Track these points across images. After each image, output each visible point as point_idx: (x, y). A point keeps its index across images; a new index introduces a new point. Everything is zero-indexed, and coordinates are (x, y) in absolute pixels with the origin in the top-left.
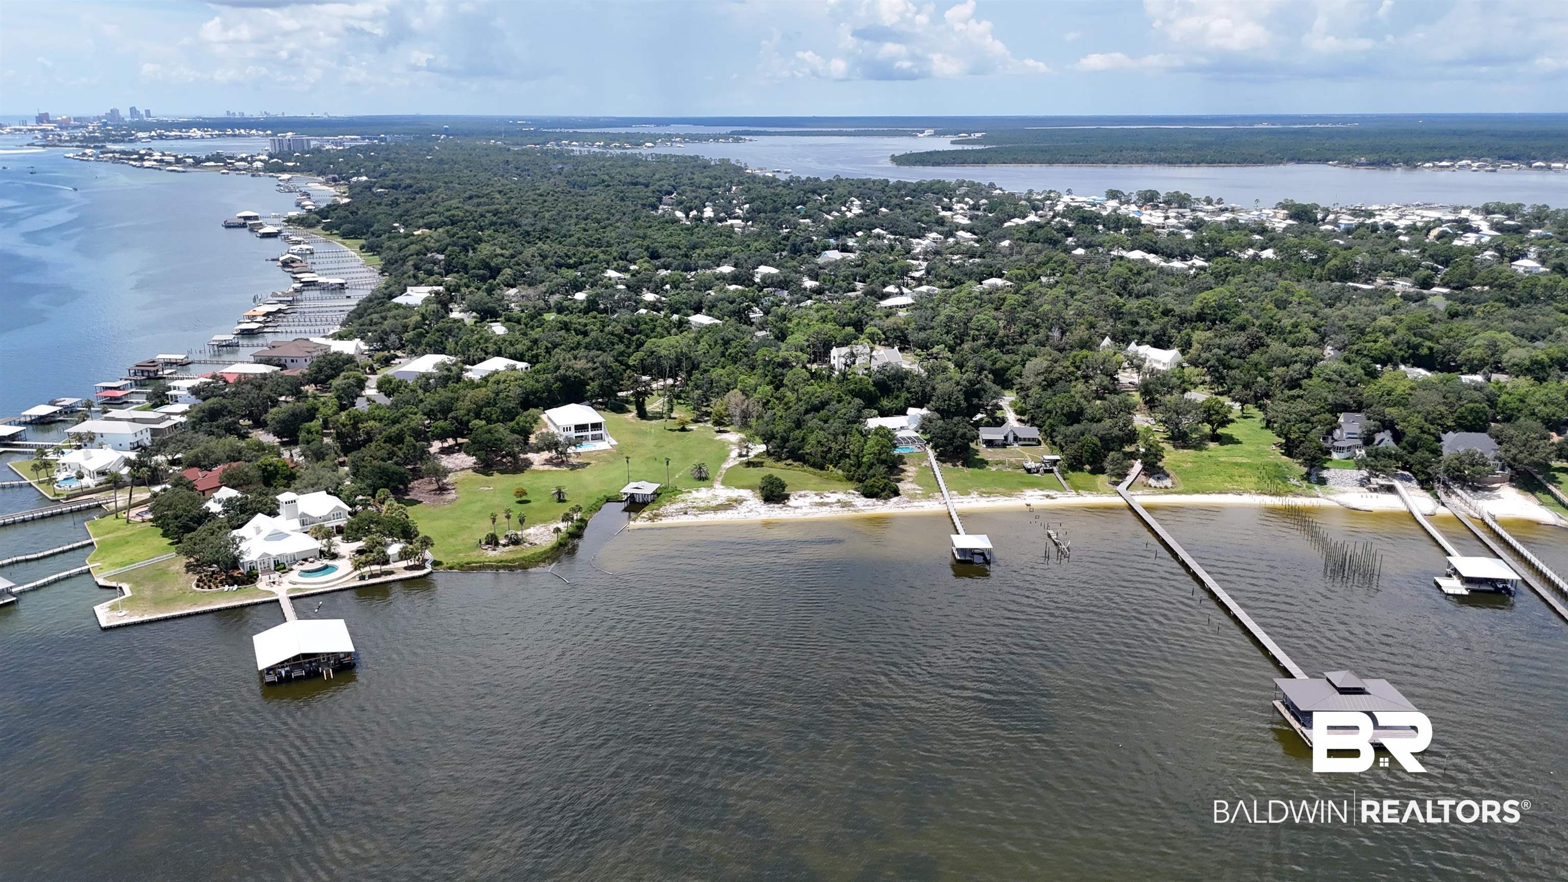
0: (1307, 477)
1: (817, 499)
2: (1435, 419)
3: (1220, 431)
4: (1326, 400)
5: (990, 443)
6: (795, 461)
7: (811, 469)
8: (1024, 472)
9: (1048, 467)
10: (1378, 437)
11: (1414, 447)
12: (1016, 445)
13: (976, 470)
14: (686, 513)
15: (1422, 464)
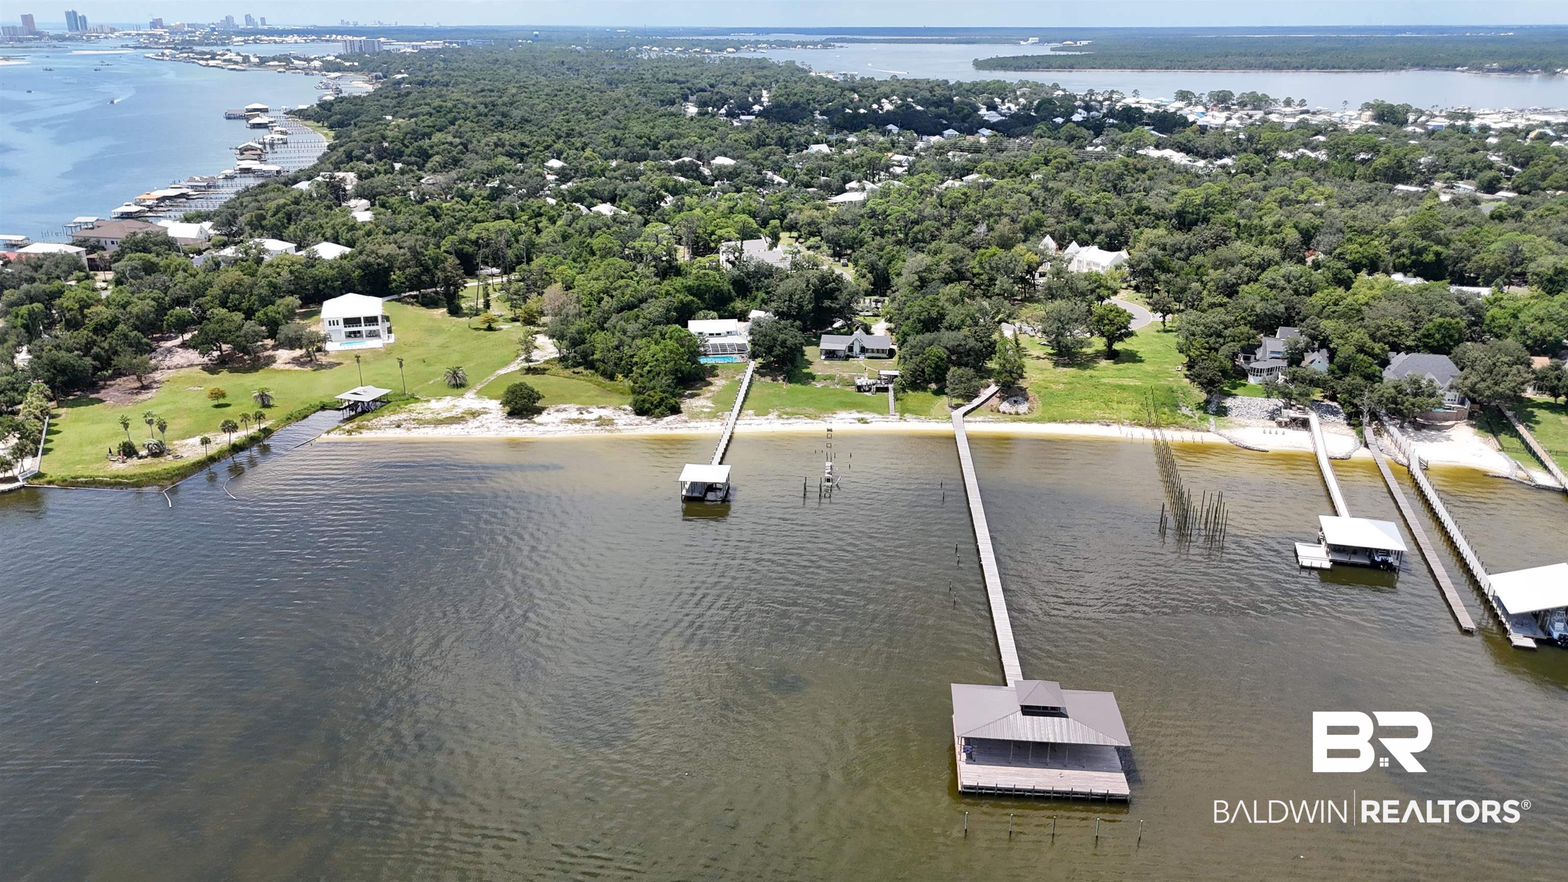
0: (1204, 407)
1: (575, 415)
2: (1384, 336)
3: (1118, 346)
4: (1253, 308)
5: (831, 355)
6: (586, 368)
7: (600, 379)
8: (852, 389)
9: (883, 385)
10: (1309, 357)
11: (1345, 369)
12: (862, 357)
13: (798, 386)
14: (399, 426)
15: (1350, 393)
